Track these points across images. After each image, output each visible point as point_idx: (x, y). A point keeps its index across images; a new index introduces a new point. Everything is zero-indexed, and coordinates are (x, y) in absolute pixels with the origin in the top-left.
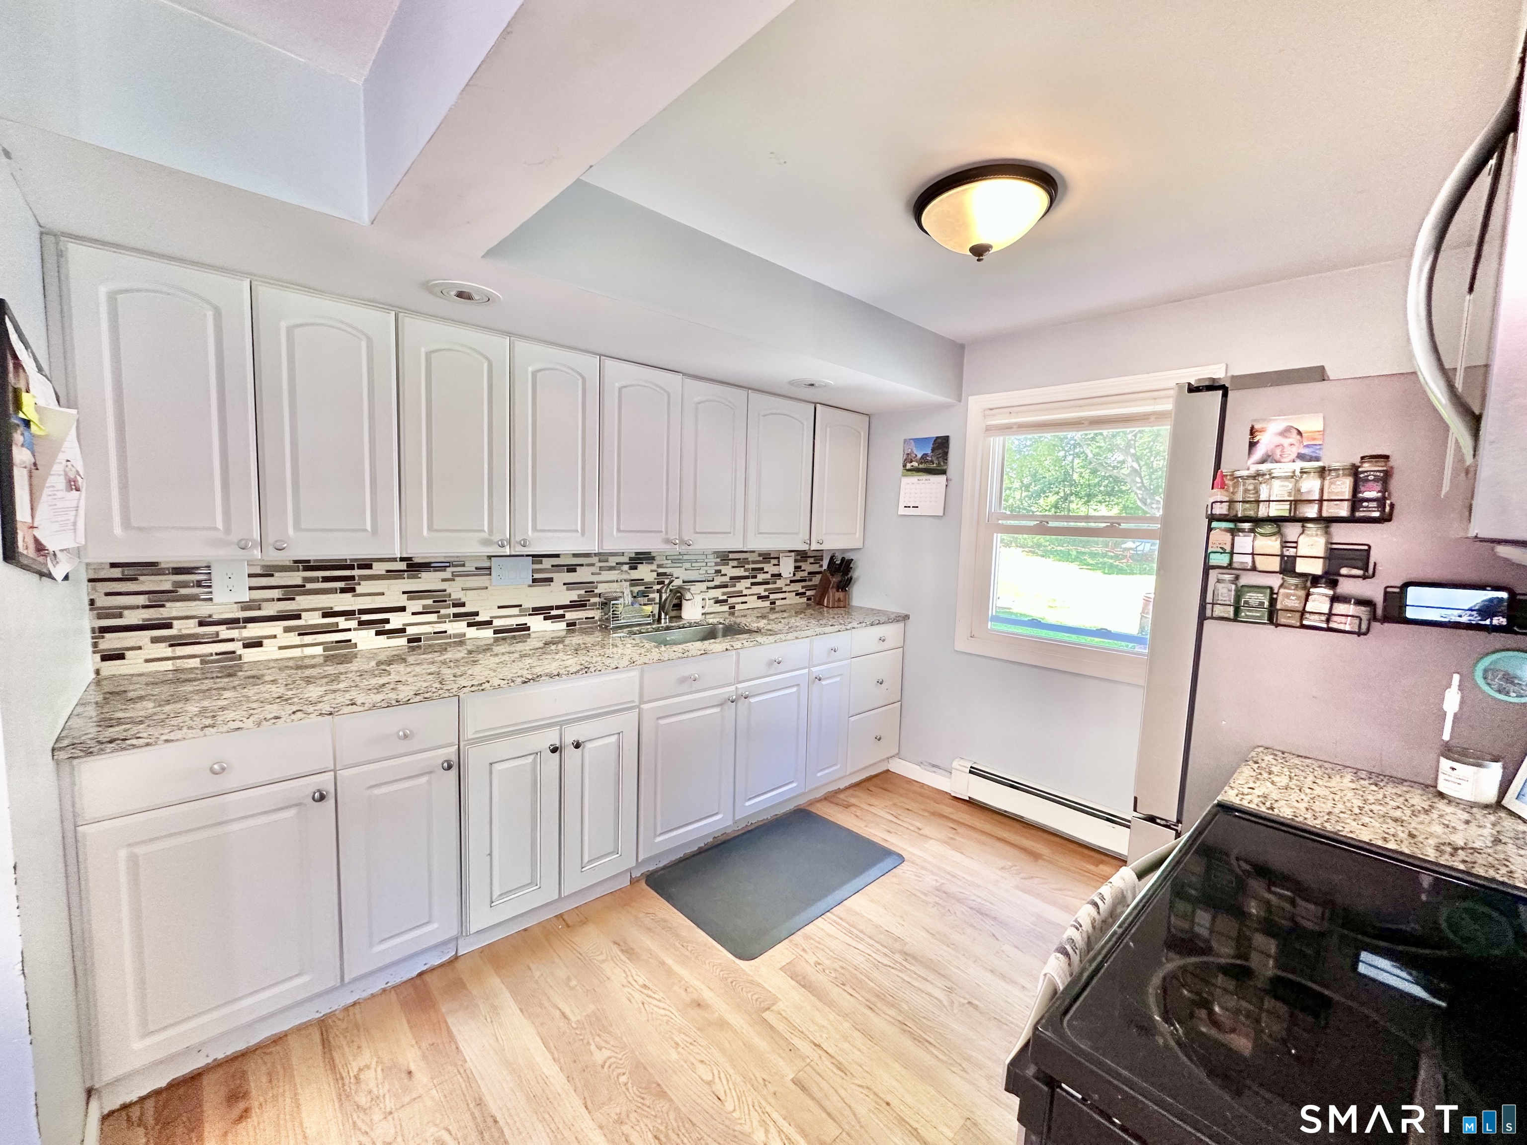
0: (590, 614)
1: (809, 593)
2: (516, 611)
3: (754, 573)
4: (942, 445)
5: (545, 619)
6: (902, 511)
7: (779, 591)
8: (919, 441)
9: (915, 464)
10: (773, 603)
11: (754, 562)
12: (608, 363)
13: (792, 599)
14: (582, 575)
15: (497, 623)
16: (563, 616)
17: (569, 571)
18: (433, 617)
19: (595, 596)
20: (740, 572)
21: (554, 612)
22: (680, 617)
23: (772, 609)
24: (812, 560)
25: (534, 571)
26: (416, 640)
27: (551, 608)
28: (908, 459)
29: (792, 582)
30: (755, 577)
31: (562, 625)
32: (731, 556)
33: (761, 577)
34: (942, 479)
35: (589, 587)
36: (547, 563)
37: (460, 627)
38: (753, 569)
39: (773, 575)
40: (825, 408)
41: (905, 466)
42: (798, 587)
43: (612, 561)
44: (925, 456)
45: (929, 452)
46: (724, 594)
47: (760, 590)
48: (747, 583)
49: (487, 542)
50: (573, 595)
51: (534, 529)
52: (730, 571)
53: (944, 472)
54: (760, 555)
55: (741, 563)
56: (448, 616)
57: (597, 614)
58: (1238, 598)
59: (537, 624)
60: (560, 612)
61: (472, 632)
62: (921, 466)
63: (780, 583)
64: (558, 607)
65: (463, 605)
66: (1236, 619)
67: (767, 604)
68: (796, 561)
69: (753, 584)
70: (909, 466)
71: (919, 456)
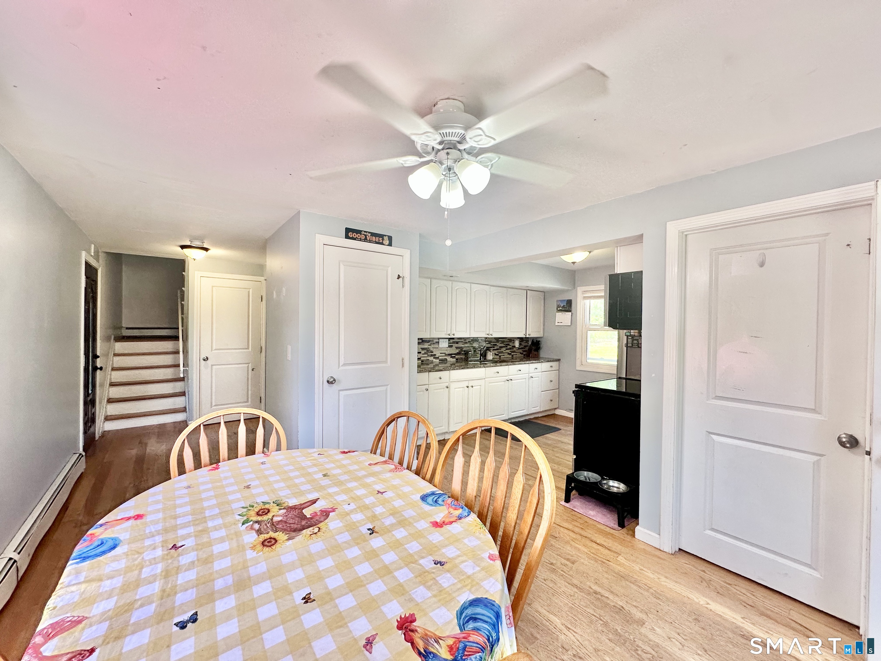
0: (462, 357)
1: (524, 353)
2: (444, 355)
3: (507, 346)
4: (569, 303)
5: (451, 357)
6: (557, 324)
7: (514, 352)
8: (562, 301)
9: (561, 308)
10: (512, 356)
11: (507, 342)
12: (473, 285)
13: (519, 355)
14: (460, 345)
15: (440, 358)
16: (455, 357)
17: (457, 343)
18: (426, 355)
19: (463, 351)
20: (502, 345)
21: (453, 356)
22: (486, 359)
23: (512, 358)
24: (525, 342)
25: (449, 343)
26: (423, 361)
27: (452, 354)
28: (558, 306)
29: (519, 349)
30: (507, 347)
31: (455, 360)
32: (500, 340)
33: (509, 347)
34: (570, 313)
35: (461, 348)
36: (451, 341)
37: (431, 358)
38: (506, 344)
39: (512, 346)
40: (530, 291)
41: (557, 309)
42: (521, 351)
43: (467, 341)
44: (564, 306)
45: (565, 304)
46: (497, 352)
47: (508, 351)
48: (504, 349)
49: (446, 334)
50: (457, 351)
51: (456, 331)
52: (499, 345)
53: (570, 311)
54: (508, 339)
55: (503, 342)
56: (429, 355)
57: (463, 357)
58: (632, 342)
59: (449, 359)
60: (454, 356)
61: (434, 360)
62: (563, 309)
63: (515, 349)
64: (454, 354)
65: (433, 352)
66: (632, 347)
67: (511, 356)
68: (520, 342)
69: (506, 349)
70: (558, 309)
71: (562, 306)
